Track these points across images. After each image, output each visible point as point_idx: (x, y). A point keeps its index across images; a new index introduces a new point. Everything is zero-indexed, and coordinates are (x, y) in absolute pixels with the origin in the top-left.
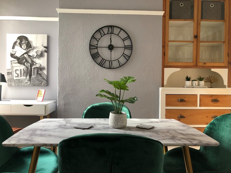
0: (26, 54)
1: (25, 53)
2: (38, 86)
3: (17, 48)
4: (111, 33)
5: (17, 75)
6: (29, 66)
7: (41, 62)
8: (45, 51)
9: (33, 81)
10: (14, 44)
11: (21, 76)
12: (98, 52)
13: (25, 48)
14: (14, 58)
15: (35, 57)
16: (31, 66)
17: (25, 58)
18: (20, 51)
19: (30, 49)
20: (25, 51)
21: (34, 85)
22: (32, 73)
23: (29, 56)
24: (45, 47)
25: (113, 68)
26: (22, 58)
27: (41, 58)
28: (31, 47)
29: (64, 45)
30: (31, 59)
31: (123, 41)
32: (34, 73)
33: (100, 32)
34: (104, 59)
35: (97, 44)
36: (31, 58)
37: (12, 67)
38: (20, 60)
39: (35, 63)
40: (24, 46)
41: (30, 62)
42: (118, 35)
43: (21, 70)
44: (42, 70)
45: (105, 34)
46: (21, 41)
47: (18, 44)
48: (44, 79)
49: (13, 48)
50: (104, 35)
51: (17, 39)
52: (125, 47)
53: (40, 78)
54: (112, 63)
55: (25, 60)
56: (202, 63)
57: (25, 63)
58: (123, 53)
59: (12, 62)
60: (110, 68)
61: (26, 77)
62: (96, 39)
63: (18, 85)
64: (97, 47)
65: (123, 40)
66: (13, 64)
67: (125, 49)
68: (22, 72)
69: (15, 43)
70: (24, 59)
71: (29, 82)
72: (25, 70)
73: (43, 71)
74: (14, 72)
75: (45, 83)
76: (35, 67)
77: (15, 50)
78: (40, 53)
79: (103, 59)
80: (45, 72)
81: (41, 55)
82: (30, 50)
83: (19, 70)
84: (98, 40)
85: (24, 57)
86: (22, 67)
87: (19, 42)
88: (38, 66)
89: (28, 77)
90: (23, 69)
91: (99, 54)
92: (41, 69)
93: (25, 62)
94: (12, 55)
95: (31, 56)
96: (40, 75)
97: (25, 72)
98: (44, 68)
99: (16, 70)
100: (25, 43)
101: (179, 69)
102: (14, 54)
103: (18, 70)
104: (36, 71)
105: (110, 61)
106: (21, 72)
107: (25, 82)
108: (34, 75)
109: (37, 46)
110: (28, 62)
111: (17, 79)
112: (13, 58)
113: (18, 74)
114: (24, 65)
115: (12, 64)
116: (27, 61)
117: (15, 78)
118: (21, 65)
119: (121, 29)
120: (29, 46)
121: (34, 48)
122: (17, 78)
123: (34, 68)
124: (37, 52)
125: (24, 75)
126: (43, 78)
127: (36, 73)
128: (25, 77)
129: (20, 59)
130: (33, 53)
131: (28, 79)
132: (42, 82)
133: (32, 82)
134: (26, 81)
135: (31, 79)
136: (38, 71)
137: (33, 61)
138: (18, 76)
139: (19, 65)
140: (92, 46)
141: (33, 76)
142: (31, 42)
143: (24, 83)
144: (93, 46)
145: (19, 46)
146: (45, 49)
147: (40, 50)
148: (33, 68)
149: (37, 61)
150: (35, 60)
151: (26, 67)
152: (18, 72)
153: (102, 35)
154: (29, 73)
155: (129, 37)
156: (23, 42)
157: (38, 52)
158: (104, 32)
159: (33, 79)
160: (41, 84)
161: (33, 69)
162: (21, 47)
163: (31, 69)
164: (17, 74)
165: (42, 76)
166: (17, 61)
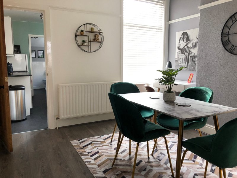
1: (185, 46)
2: (192, 70)
3: (181, 41)
7: (195, 51)
10: (180, 39)
11: (183, 63)
12: (228, 39)
13: (186, 41)
14: (179, 50)
16: (189, 55)
17: (185, 49)
18: (183, 44)
20: (186, 44)
21: (190, 70)
22: (189, 61)
23: (188, 47)
27: (195, 48)
30: (189, 49)
33: (232, 19)
34: (234, 46)
35: (228, 32)
37: (178, 56)
39: (191, 53)
41: (188, 52)
43: (183, 58)
46: (184, 36)
47: (182, 39)
50: (235, 21)
55: (185, 51)
59: (179, 53)
62: (227, 27)
64: (228, 35)
68: (184, 60)
73: (196, 59)
74: (179, 60)
77: (180, 43)
78: (194, 44)
81: (195, 46)
82: (188, 43)
84: (229, 27)
87: (182, 37)
88: (193, 55)
89: (187, 64)
91: (229, 41)
92: (195, 57)
93: (185, 52)
94: (178, 48)
95: (189, 47)
96: (194, 62)
100: (186, 37)
102: (180, 47)
103: (181, 58)
104: (191, 59)
108: (190, 62)
110: (187, 52)
114: (185, 54)
116: (186, 51)
117: (179, 65)
120: (188, 39)
122: (181, 65)
123: (191, 56)
124: (193, 43)
126: (196, 65)
127: (191, 60)
129: (183, 50)
130: (190, 45)
133: (189, 68)
135: (188, 65)
137: (190, 51)
138: (181, 63)
141: (189, 63)
142: (190, 36)
144: (225, 34)
147: (195, 41)
148: (189, 56)
151: (186, 56)
152: (181, 60)
154: (187, 60)
158: (235, 19)
160: (194, 69)
161: (189, 58)
162: (184, 41)
163: (189, 57)
165: (195, 63)
166: (181, 52)
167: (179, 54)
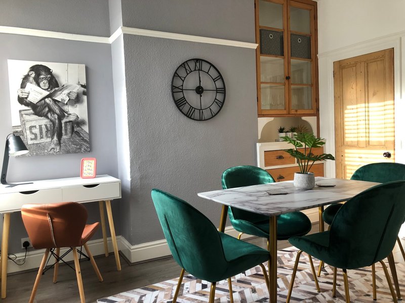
0: (49, 99)
1: (47, 97)
2: (75, 152)
4: (199, 70)
5: (33, 136)
6: (55, 119)
7: (78, 112)
8: (84, 93)
9: (64, 146)
10: (24, 79)
11: (42, 138)
12: (184, 97)
13: (47, 88)
14: (25, 105)
15: (67, 104)
16: (60, 119)
17: (48, 105)
18: (36, 93)
19: (57, 89)
20: (47, 93)
21: (68, 152)
22: (63, 132)
23: (55, 101)
24: (82, 86)
25: (205, 120)
26: (42, 105)
27: (78, 105)
28: (57, 85)
29: (134, 86)
30: (59, 106)
31: (215, 82)
32: (66, 130)
33: (185, 68)
34: (193, 108)
35: (182, 86)
36: (59, 104)
37: (23, 121)
38: (38, 109)
39: (66, 114)
40: (44, 83)
41: (58, 111)
42: (208, 73)
43: (40, 126)
44: (80, 125)
45: (192, 71)
46: (38, 75)
47: (31, 79)
48: (85, 141)
49: (23, 86)
50: (190, 72)
51: (30, 71)
52: (217, 90)
53: (77, 139)
54: (202, 112)
55: (47, 109)
56: (294, 111)
57: (47, 113)
58: (216, 99)
59: (23, 113)
60: (200, 120)
61: (52, 139)
62: (180, 77)
63: (37, 155)
64: (182, 90)
65: (214, 80)
66: (24, 116)
67: (217, 92)
68: (44, 130)
69: (26, 78)
70: (45, 107)
71: (58, 148)
72: (48, 126)
73: (83, 127)
74: (28, 132)
75: (87, 147)
76: (67, 120)
78: (74, 97)
79: (191, 106)
80: (86, 128)
81: (77, 100)
82: (56, 91)
83: (38, 127)
84: (183, 79)
85: (45, 102)
86: (43, 121)
87: (33, 75)
88: (72, 118)
89: (55, 138)
90: (46, 125)
91: (186, 100)
92: (78, 123)
94: (21, 100)
95: (59, 102)
96: (78, 133)
97: (49, 131)
98: (83, 123)
99: (31, 128)
100: (46, 78)
101: (272, 119)
102: (26, 98)
103: (35, 127)
104: (69, 127)
105: (200, 110)
106: (42, 130)
107: (50, 148)
108: (66, 134)
109: (69, 84)
110: (54, 113)
111: (34, 144)
112: (23, 106)
113: (36, 135)
114: (47, 117)
115: (21, 116)
116: (51, 110)
117: (30, 142)
118: (40, 118)
119: (212, 65)
120: (53, 83)
121: (64, 88)
122: (35, 142)
123: (66, 123)
124: (69, 94)
125: (46, 135)
126: (83, 139)
127: (69, 130)
128: (49, 140)
129: (38, 106)
130: (61, 96)
131: (55, 142)
132: (81, 146)
133: (63, 148)
134: (53, 146)
135: (62, 142)
136: (73, 128)
137: (62, 111)
138: (36, 138)
139: (36, 117)
140: (176, 87)
141: (64, 137)
142: (58, 77)
143: (49, 150)
144: (178, 88)
145: (34, 83)
146: (83, 89)
147: (75, 90)
148: (63, 121)
149: (70, 109)
150: (66, 108)
151: (51, 121)
152: (36, 131)
153: (188, 72)
154: (56, 131)
155: (220, 77)
156: (42, 76)
157: (71, 94)
158: (190, 68)
159: (64, 142)
160: (80, 149)
161: (63, 125)
162: (39, 85)
163: (60, 124)
164: (33, 133)
165: (80, 136)
166: (32, 111)
167: (27, 118)
